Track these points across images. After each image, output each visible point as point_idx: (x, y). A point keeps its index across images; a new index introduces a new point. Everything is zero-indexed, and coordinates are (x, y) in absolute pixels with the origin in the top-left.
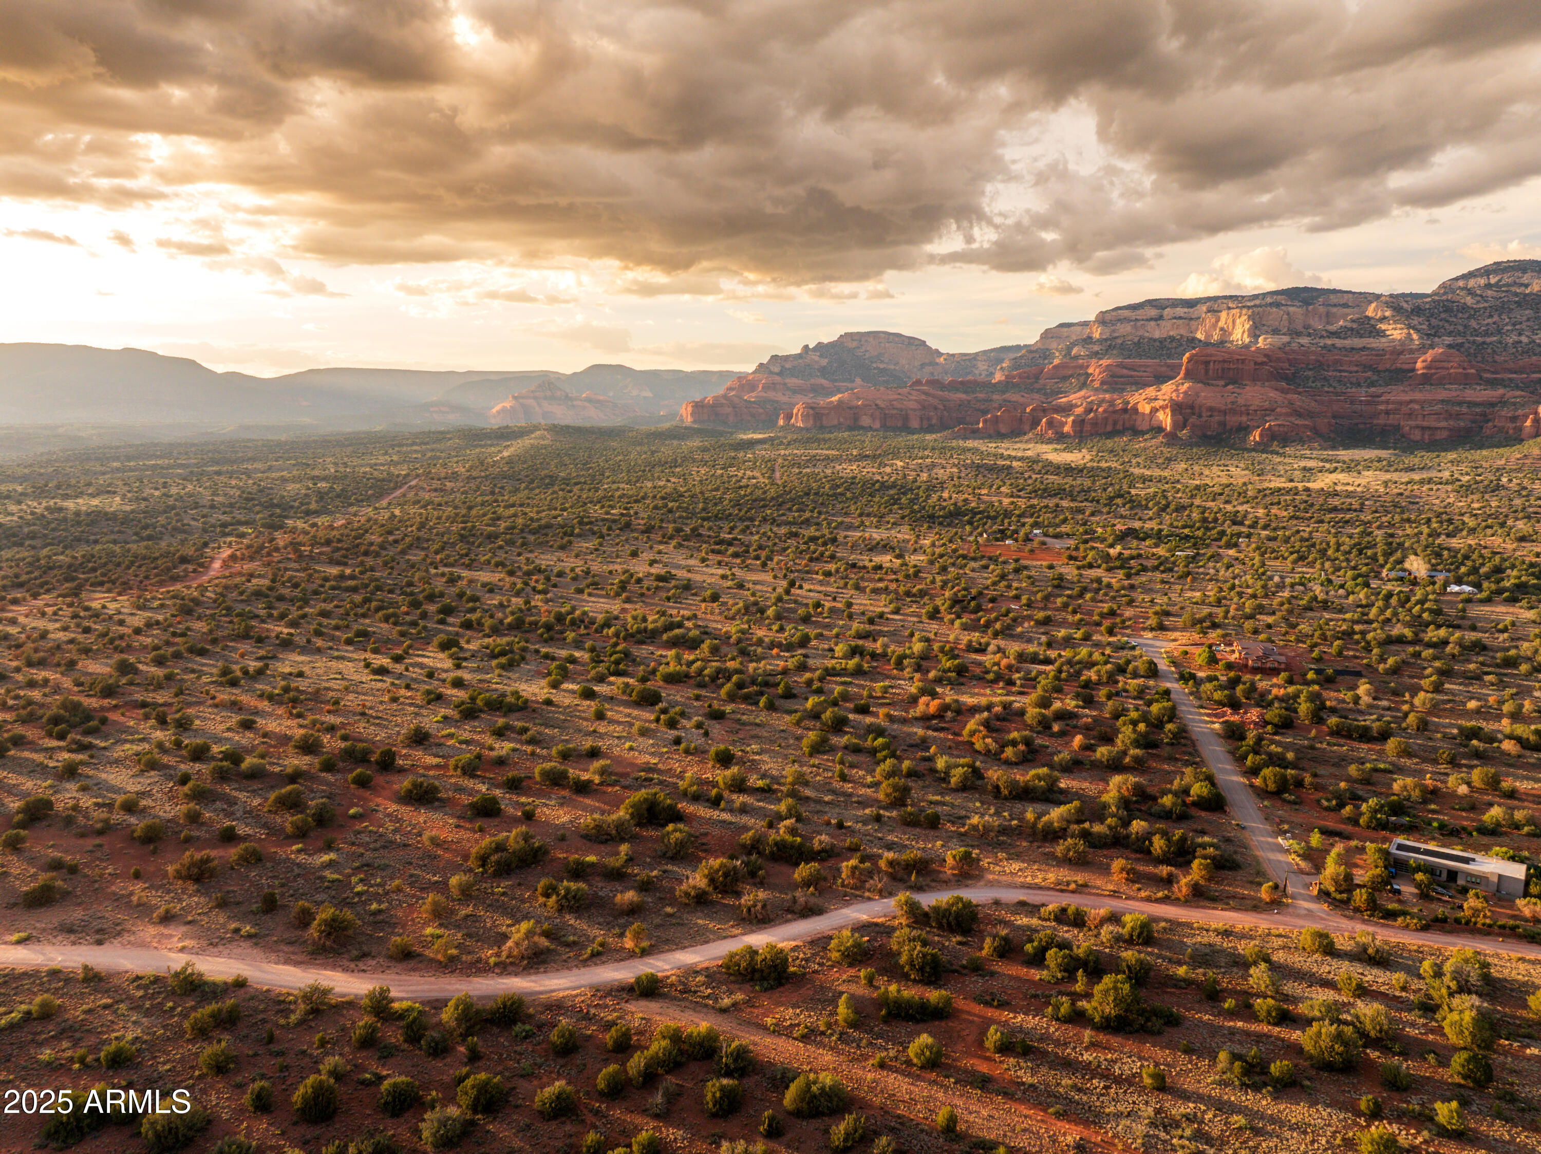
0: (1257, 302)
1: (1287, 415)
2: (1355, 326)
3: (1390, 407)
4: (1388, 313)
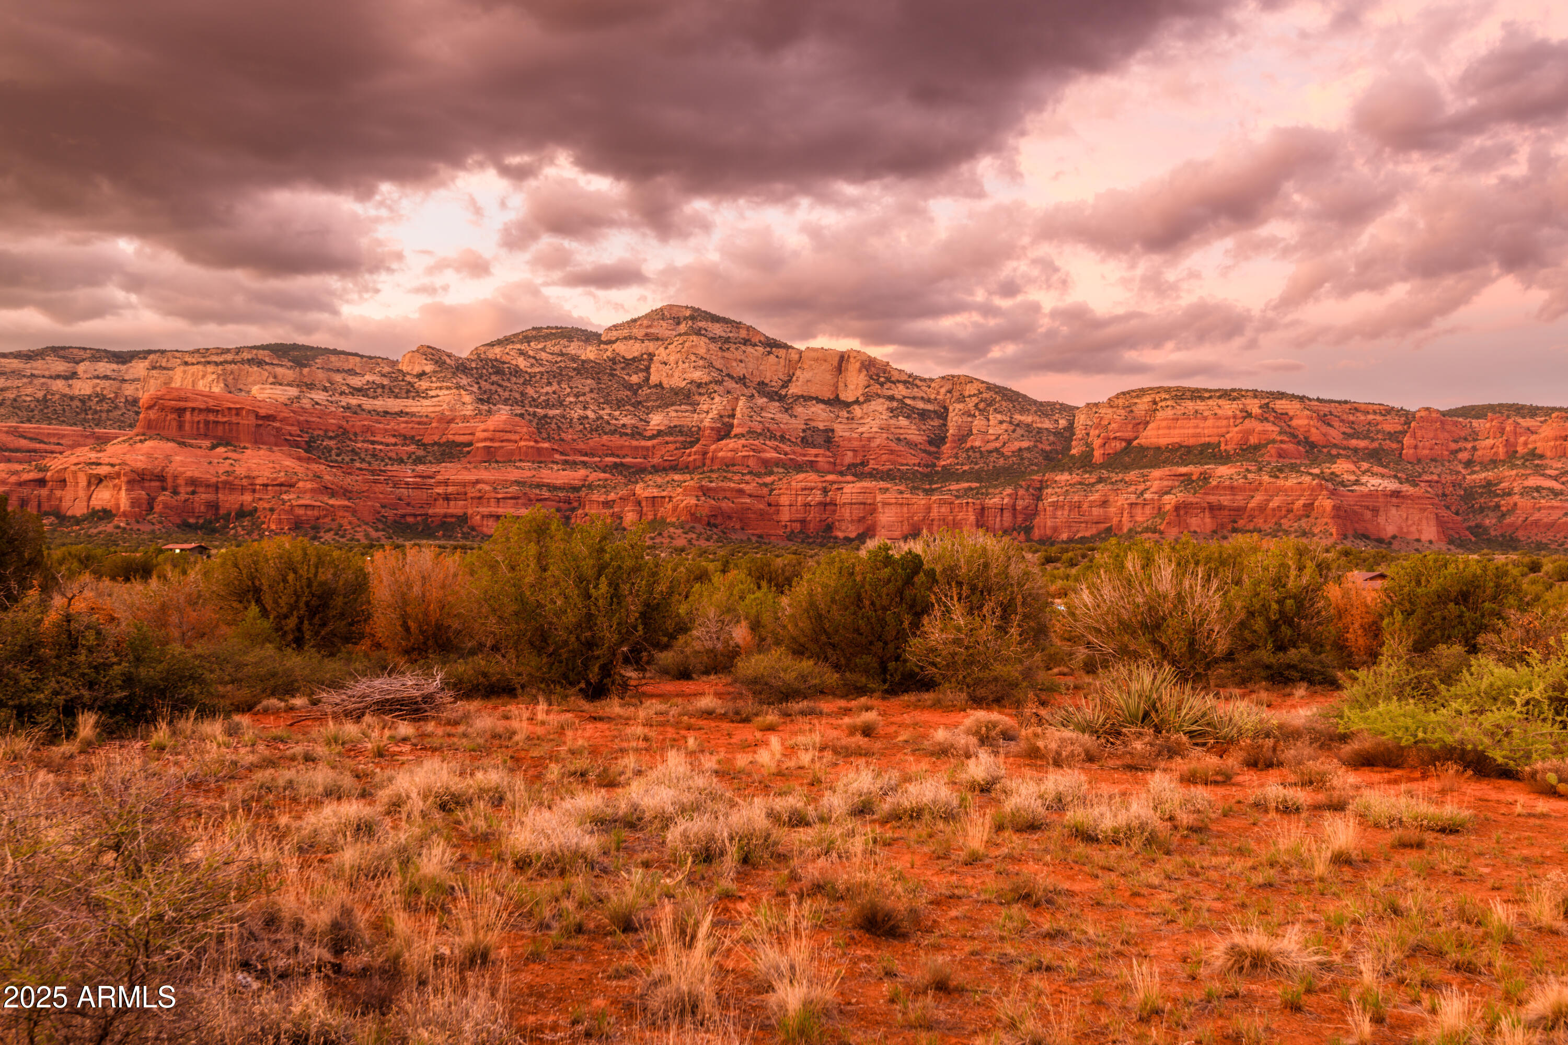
0: (229, 357)
1: (313, 490)
2: (386, 382)
3: (450, 489)
4: (429, 368)
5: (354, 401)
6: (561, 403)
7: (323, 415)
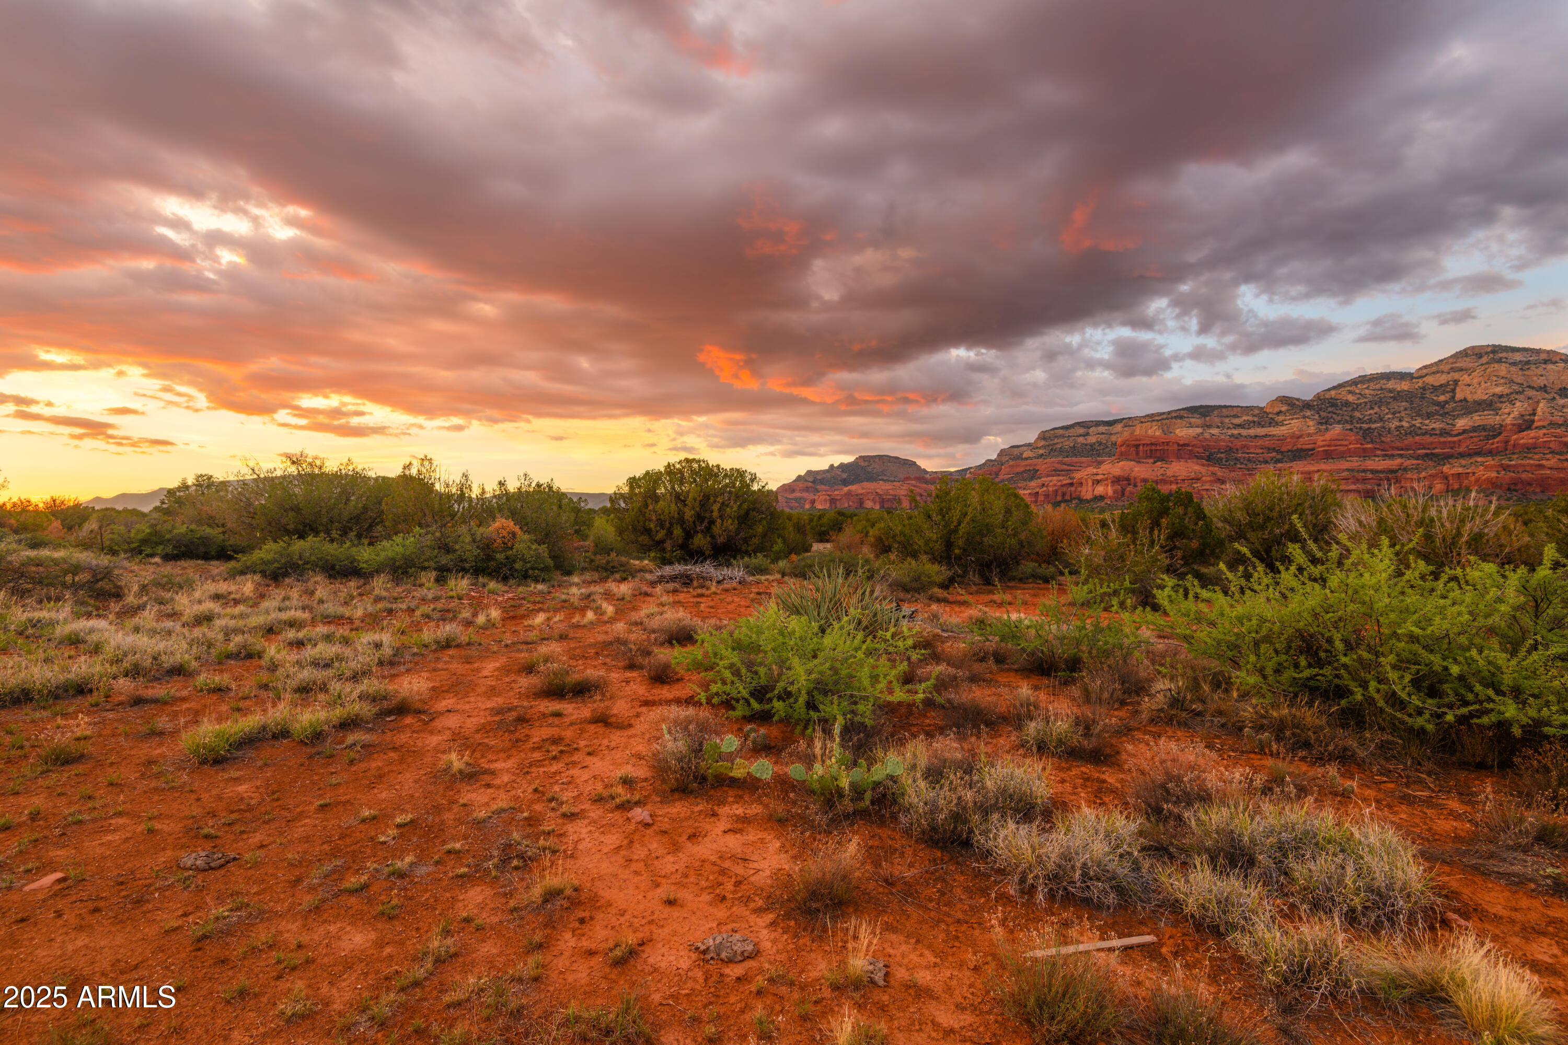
0: (1165, 417)
2: (1256, 419)
4: (1284, 408)
5: (1236, 432)
6: (1381, 419)
7: (1217, 441)
